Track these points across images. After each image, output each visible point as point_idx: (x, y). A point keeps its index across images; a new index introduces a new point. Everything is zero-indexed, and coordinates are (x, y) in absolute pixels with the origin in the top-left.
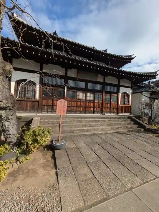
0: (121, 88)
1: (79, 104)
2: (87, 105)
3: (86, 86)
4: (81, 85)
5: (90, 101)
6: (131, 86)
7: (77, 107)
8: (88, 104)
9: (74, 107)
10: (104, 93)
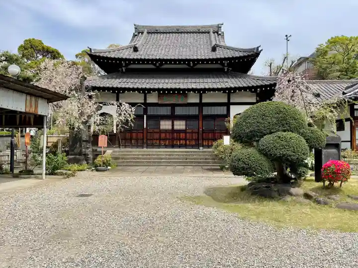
0: (232, 107)
1: (163, 135)
2: (175, 136)
3: (173, 111)
4: (166, 111)
5: (179, 131)
6: (257, 100)
7: (160, 139)
8: (177, 135)
9: (157, 139)
10: (201, 118)
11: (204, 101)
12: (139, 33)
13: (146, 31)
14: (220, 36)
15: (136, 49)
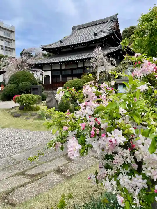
3: (72, 72)
4: (69, 72)
11: (85, 65)
12: (74, 30)
13: (77, 28)
14: (113, 23)
15: (61, 42)
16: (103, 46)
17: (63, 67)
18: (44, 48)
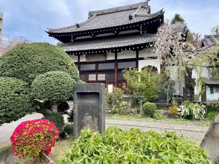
3: (97, 67)
10: (116, 72)
11: (118, 58)
12: (91, 16)
13: (96, 14)
14: (145, 9)
15: (78, 26)
16: (141, 33)
17: (83, 59)
18: (51, 32)
